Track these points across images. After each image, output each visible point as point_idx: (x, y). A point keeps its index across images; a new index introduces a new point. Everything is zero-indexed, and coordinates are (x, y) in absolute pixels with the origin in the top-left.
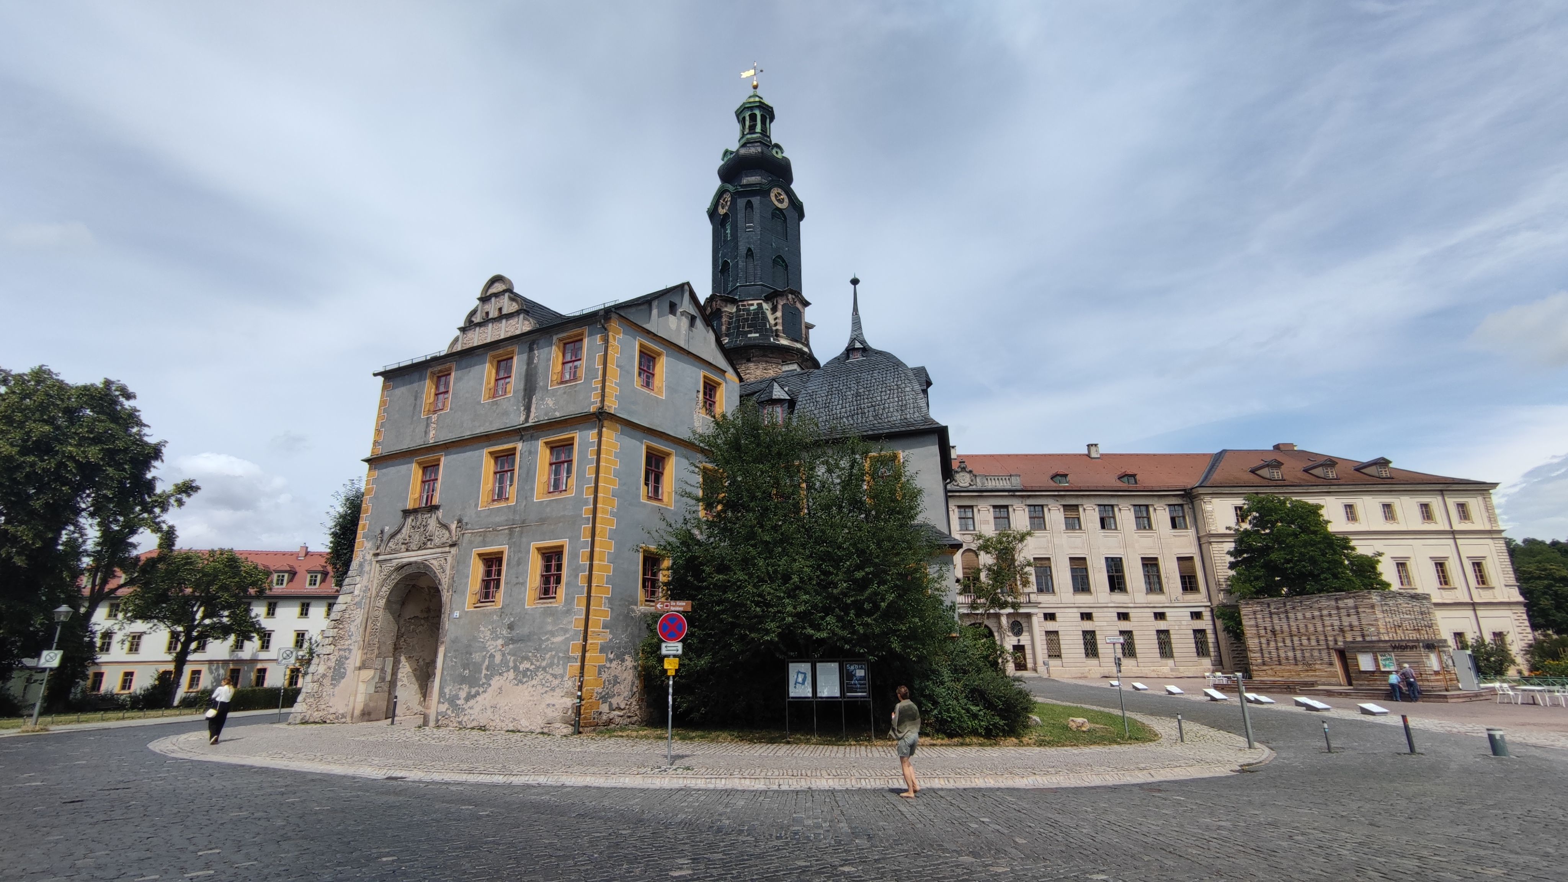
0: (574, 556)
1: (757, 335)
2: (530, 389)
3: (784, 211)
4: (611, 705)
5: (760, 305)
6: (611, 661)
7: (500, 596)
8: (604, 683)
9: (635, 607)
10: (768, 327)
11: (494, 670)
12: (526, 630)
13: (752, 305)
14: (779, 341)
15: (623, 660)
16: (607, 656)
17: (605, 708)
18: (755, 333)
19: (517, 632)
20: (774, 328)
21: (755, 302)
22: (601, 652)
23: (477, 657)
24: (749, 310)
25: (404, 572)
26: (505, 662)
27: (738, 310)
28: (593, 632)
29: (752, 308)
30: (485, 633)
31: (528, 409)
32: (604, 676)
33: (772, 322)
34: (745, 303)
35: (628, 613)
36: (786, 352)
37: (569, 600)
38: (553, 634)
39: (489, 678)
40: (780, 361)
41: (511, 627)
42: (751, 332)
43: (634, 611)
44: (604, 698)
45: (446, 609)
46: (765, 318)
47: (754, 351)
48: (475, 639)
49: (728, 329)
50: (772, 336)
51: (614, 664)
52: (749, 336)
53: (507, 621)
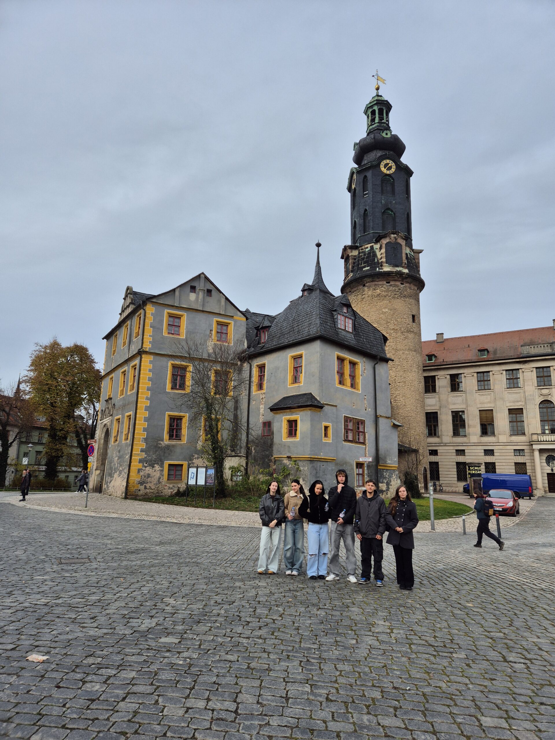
1: (369, 268)
3: (392, 175)
4: (145, 487)
5: (372, 247)
6: (146, 467)
8: (142, 476)
9: (162, 442)
10: (376, 260)
13: (367, 248)
14: (382, 269)
15: (153, 467)
16: (143, 464)
17: (142, 488)
18: (368, 267)
20: (380, 261)
21: (369, 246)
22: (139, 463)
24: (365, 252)
27: (359, 253)
28: (135, 454)
29: (367, 250)
32: (142, 473)
33: (379, 257)
34: (363, 247)
35: (157, 445)
36: (388, 276)
40: (385, 282)
42: (365, 267)
43: (160, 444)
44: (141, 483)
46: (375, 255)
47: (366, 279)
49: (353, 267)
50: (378, 267)
51: (148, 468)
52: (364, 269)
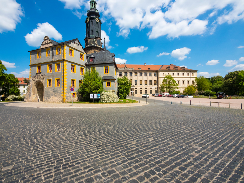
0: (61, 80)
2: (53, 55)
7: (51, 85)
11: (52, 95)
12: (55, 90)
19: (54, 90)
23: (49, 93)
25: (37, 82)
26: (53, 94)
30: (50, 90)
31: (53, 58)
37: (61, 86)
38: (59, 90)
39: (51, 96)
41: (53, 90)
45: (44, 87)
48: (48, 91)
53: (53, 89)
